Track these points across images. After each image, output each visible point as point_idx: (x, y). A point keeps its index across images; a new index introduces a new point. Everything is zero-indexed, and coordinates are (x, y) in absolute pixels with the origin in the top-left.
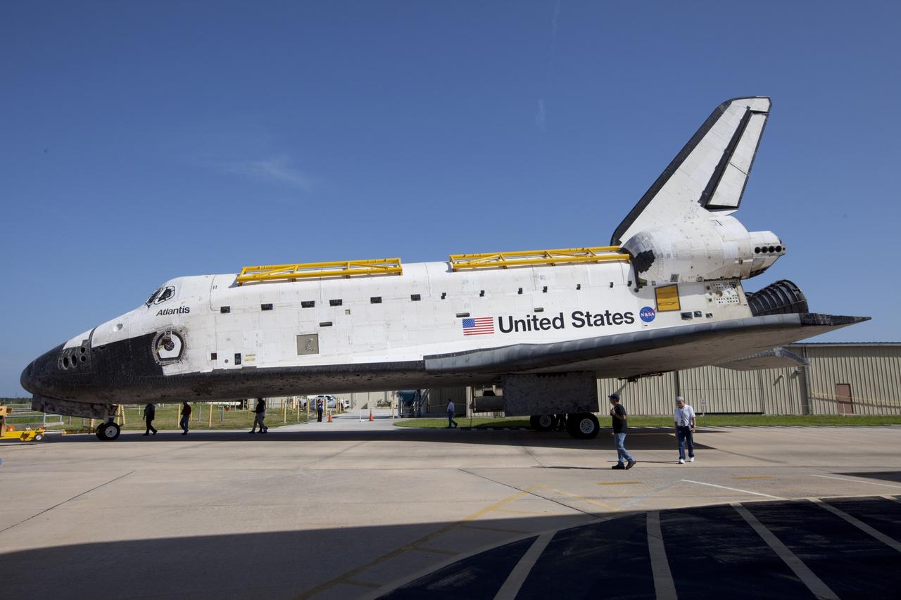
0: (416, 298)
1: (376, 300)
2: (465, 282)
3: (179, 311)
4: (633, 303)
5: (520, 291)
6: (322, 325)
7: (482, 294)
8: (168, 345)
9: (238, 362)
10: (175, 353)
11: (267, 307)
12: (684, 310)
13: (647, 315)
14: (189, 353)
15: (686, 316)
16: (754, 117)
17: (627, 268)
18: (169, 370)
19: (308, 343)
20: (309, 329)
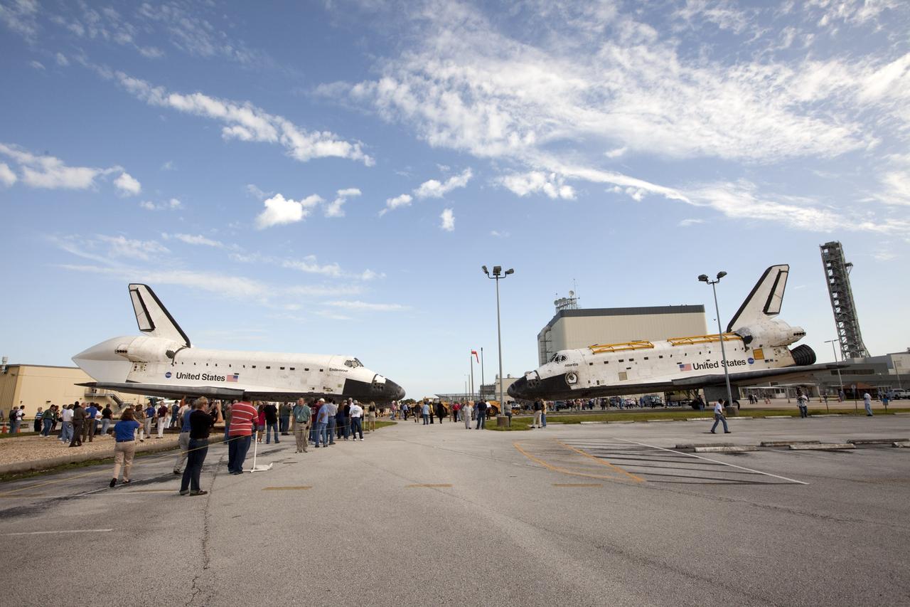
0: (661, 357)
1: (646, 358)
2: (679, 350)
3: (574, 365)
4: (744, 356)
5: (700, 353)
6: (627, 369)
7: (686, 355)
8: (572, 378)
9: (598, 384)
10: (574, 381)
11: (606, 362)
12: (766, 359)
13: (751, 361)
14: (580, 381)
15: (767, 361)
16: (782, 274)
17: (742, 343)
18: (573, 387)
19: (623, 376)
20: (623, 370)
